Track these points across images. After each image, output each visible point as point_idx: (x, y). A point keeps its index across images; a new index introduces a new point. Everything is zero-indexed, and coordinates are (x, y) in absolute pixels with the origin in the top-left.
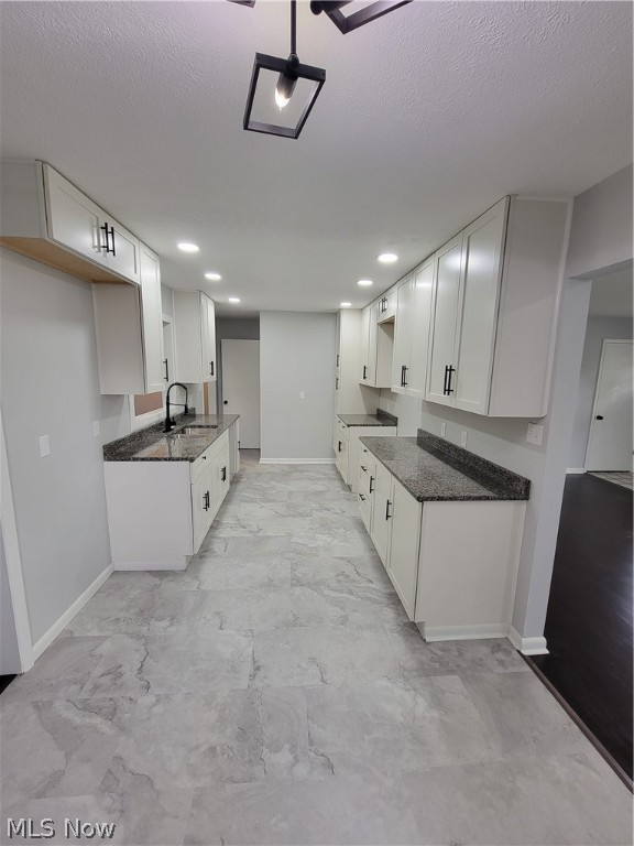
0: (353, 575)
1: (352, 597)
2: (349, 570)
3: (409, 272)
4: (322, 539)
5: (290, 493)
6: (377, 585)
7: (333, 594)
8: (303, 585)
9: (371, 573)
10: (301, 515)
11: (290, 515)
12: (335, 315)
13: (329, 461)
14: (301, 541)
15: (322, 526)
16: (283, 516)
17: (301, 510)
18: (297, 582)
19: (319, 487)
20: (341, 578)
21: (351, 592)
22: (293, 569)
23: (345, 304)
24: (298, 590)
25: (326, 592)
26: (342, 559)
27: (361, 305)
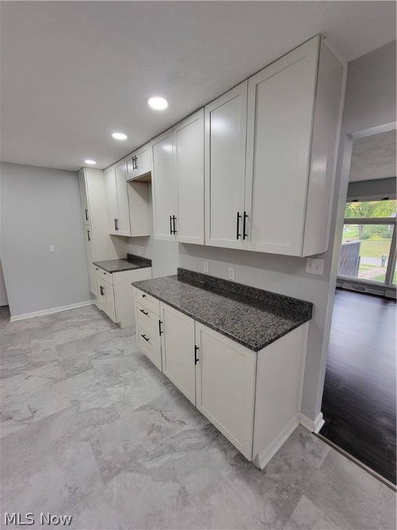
0: (165, 425)
1: (176, 456)
2: (157, 419)
3: (169, 129)
4: (115, 393)
5: (60, 348)
6: (191, 425)
7: (155, 464)
8: (117, 473)
9: (178, 412)
10: (81, 371)
11: (68, 376)
12: (77, 174)
13: (88, 303)
14: (92, 406)
15: (108, 375)
16: (60, 380)
17: (78, 364)
18: (109, 471)
19: (88, 331)
20: (154, 434)
21: (172, 449)
22: (97, 453)
23: (90, 162)
24: (115, 483)
25: (148, 466)
26: (143, 408)
27: (104, 165)
